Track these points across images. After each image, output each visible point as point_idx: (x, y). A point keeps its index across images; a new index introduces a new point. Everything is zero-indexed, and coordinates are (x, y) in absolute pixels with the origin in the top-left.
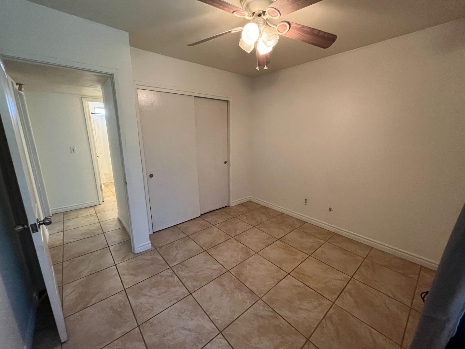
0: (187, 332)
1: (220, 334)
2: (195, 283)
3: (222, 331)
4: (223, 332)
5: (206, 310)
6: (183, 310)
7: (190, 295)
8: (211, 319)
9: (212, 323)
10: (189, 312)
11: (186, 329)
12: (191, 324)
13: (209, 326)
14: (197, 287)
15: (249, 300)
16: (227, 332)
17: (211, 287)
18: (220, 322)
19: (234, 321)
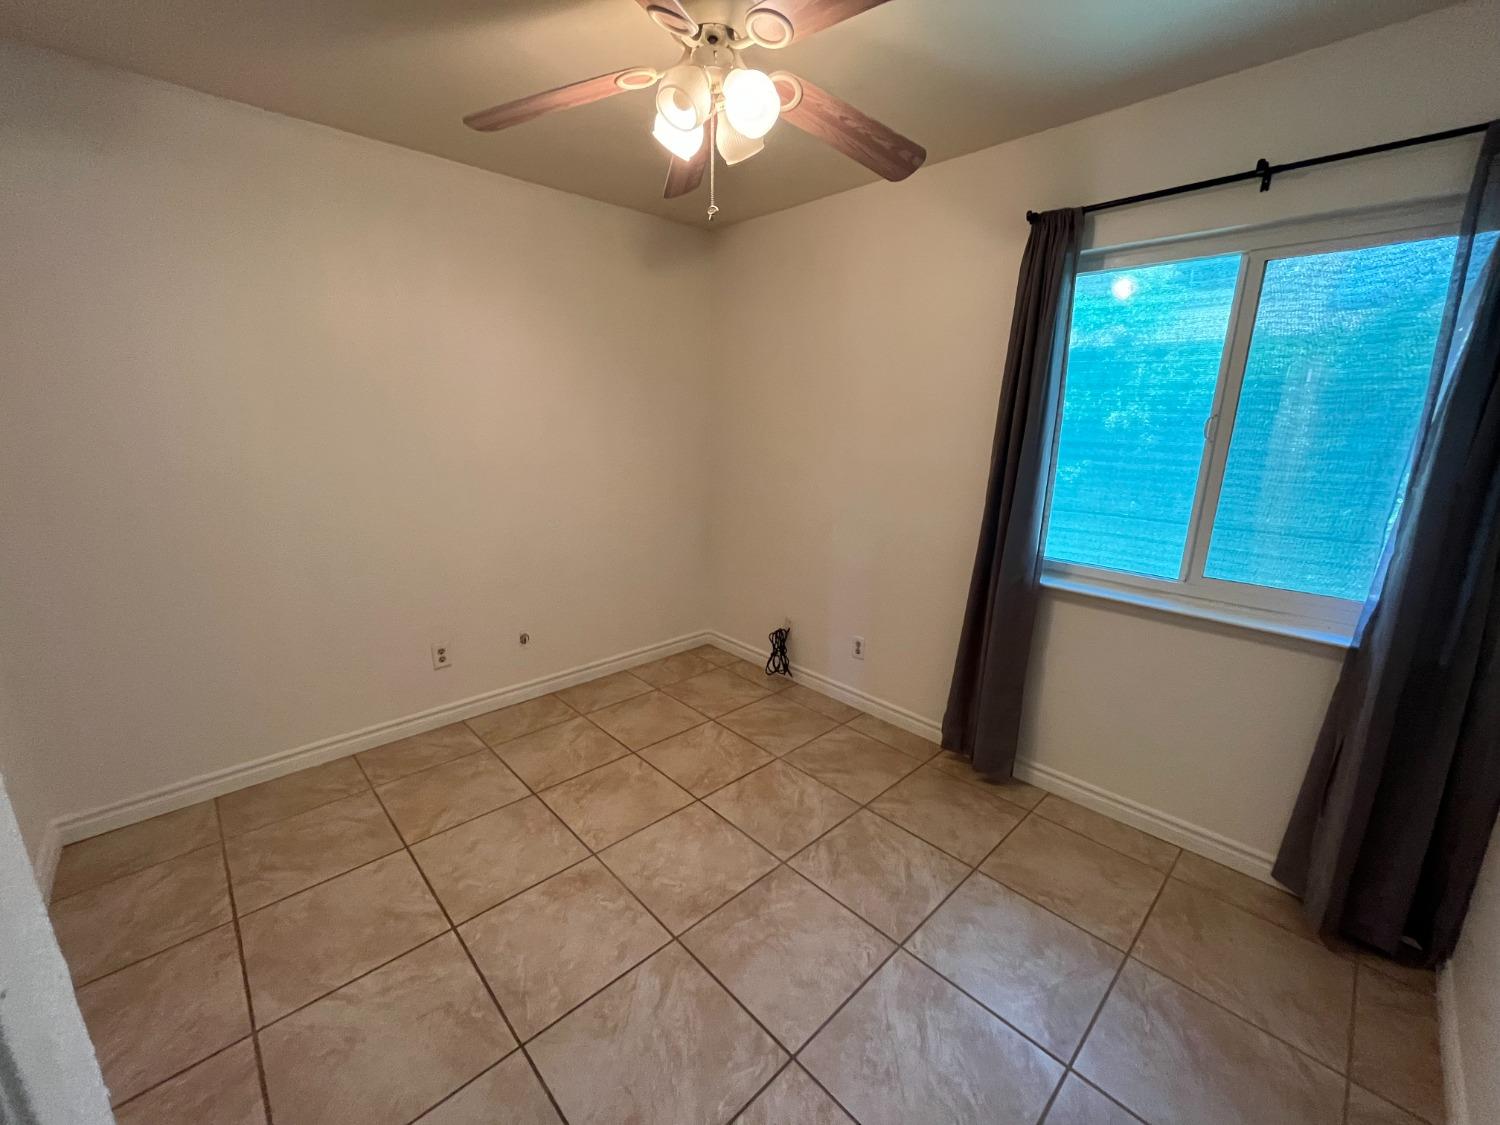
0: (930, 1032)
1: (904, 946)
2: (741, 1054)
3: (895, 943)
4: (897, 941)
5: (846, 990)
6: (866, 1071)
7: (799, 1058)
8: (871, 972)
9: (883, 968)
10: (868, 1045)
11: (923, 1039)
12: (903, 1027)
13: (892, 975)
14: (759, 1038)
15: (794, 886)
16: (895, 931)
17: (757, 986)
18: (873, 951)
19: (861, 918)
